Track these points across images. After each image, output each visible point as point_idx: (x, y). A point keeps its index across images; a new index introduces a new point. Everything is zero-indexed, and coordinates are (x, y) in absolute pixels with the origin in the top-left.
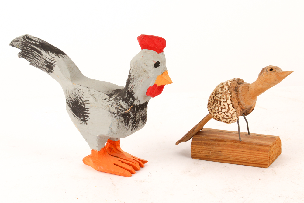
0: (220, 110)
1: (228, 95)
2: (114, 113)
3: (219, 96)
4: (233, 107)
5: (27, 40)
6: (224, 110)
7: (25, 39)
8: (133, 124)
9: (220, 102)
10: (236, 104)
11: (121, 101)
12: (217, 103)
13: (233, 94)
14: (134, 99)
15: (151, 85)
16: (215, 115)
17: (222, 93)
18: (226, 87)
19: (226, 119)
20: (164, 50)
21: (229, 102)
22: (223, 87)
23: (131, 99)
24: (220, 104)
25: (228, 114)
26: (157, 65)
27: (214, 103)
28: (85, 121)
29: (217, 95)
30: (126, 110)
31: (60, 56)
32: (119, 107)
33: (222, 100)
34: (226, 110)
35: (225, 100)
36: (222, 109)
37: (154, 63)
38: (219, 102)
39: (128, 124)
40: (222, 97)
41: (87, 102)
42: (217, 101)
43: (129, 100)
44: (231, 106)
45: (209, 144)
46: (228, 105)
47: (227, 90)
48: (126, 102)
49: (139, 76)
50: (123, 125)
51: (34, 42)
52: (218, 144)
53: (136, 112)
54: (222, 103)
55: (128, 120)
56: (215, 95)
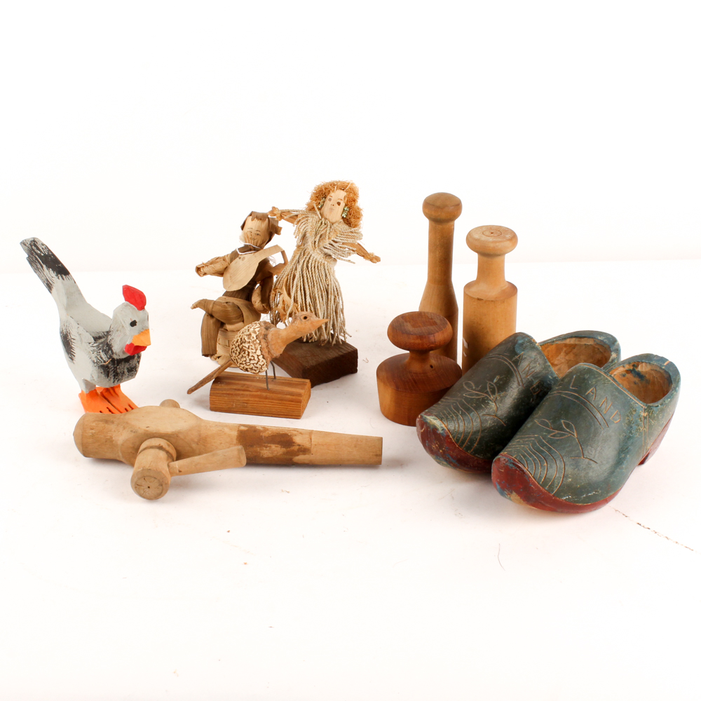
0: (248, 361)
1: (257, 345)
2: (94, 362)
3: (247, 345)
4: (263, 358)
5: (33, 247)
6: (252, 362)
7: (31, 246)
8: (114, 376)
9: (249, 353)
10: (266, 355)
11: (101, 351)
12: (245, 353)
13: (262, 343)
14: (113, 353)
15: (128, 343)
16: (242, 366)
17: (249, 342)
18: (254, 335)
19: (255, 370)
20: (146, 307)
21: (259, 352)
22: (250, 334)
23: (110, 352)
24: (248, 355)
25: (258, 366)
26: (133, 324)
27: (240, 353)
28: (72, 359)
29: (243, 344)
30: (105, 362)
31: (60, 277)
32: (99, 357)
33: (249, 351)
34: (256, 362)
35: (254, 351)
36: (250, 360)
37: (130, 322)
38: (247, 353)
39: (108, 376)
40: (250, 347)
41: (74, 341)
42: (244, 351)
43: (108, 352)
44: (261, 357)
45: (232, 394)
46: (258, 356)
47: (255, 338)
48: (106, 354)
49: (117, 331)
50: (103, 376)
51: (39, 252)
52: (242, 394)
53: (118, 365)
54: (251, 354)
55: (108, 372)
56: (241, 344)
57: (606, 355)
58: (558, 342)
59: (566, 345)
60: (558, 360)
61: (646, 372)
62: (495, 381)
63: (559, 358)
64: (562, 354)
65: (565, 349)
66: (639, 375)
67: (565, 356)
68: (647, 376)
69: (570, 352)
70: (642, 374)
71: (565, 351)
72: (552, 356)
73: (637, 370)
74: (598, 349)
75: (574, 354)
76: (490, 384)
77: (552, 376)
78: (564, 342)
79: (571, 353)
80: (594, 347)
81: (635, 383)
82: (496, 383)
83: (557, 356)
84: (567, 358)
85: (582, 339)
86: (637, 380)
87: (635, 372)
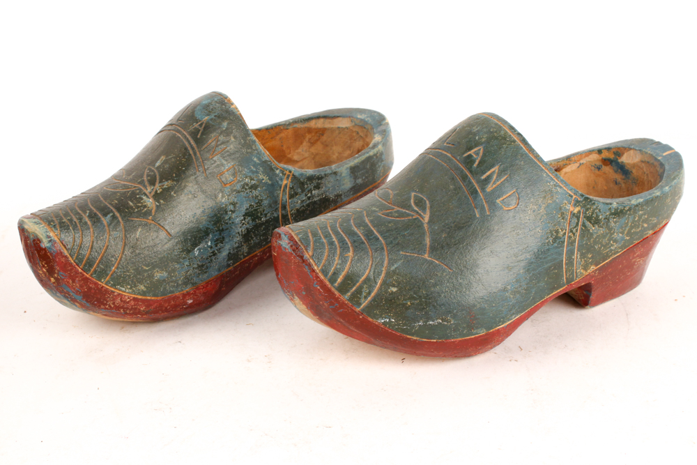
57: (368, 140)
58: (297, 125)
59: (309, 130)
60: (298, 154)
61: (634, 166)
62: (158, 164)
63: (300, 150)
64: (305, 144)
65: (308, 136)
66: (622, 169)
67: (310, 147)
68: (634, 171)
69: (317, 140)
70: (628, 167)
71: (310, 139)
72: (288, 148)
73: (619, 161)
74: (358, 133)
75: (322, 143)
76: (150, 169)
77: (259, 159)
78: (306, 125)
79: (319, 143)
80: (353, 132)
81: (616, 183)
82: (158, 168)
83: (297, 148)
84: (313, 150)
85: (336, 120)
86: (619, 177)
87: (617, 163)
